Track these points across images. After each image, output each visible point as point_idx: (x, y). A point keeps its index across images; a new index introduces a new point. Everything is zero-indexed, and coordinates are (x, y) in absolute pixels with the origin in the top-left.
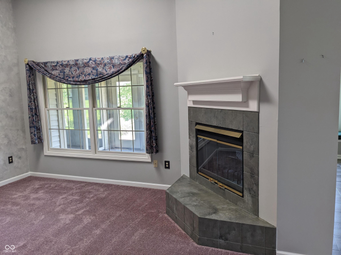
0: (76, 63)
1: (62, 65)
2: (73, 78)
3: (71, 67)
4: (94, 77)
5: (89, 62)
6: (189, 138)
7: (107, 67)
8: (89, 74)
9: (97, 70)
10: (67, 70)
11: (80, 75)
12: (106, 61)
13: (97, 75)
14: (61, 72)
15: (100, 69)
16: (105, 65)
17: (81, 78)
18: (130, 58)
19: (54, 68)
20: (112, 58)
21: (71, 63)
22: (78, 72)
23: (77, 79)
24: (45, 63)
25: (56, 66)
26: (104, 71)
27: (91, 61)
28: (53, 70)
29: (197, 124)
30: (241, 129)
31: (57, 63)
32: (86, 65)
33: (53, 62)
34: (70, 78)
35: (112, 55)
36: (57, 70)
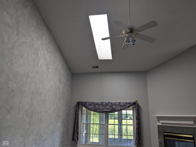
0: (102, 104)
1: (94, 104)
2: (100, 110)
3: (99, 105)
4: (110, 110)
5: (108, 104)
6: (159, 139)
7: (117, 106)
8: (108, 109)
9: (112, 107)
10: (97, 106)
11: (103, 109)
12: (117, 104)
13: (112, 109)
14: (93, 107)
15: (114, 107)
16: (116, 105)
17: (104, 110)
18: (128, 103)
19: (90, 105)
20: (120, 103)
21: (100, 103)
22: (102, 107)
23: (102, 110)
24: (86, 103)
25: (91, 104)
26: (116, 108)
27: (109, 103)
28: (89, 105)
29: (164, 132)
30: (193, 134)
31: (92, 103)
32: (107, 105)
33: (90, 102)
34: (98, 110)
35: (119, 102)
36: (91, 106)
